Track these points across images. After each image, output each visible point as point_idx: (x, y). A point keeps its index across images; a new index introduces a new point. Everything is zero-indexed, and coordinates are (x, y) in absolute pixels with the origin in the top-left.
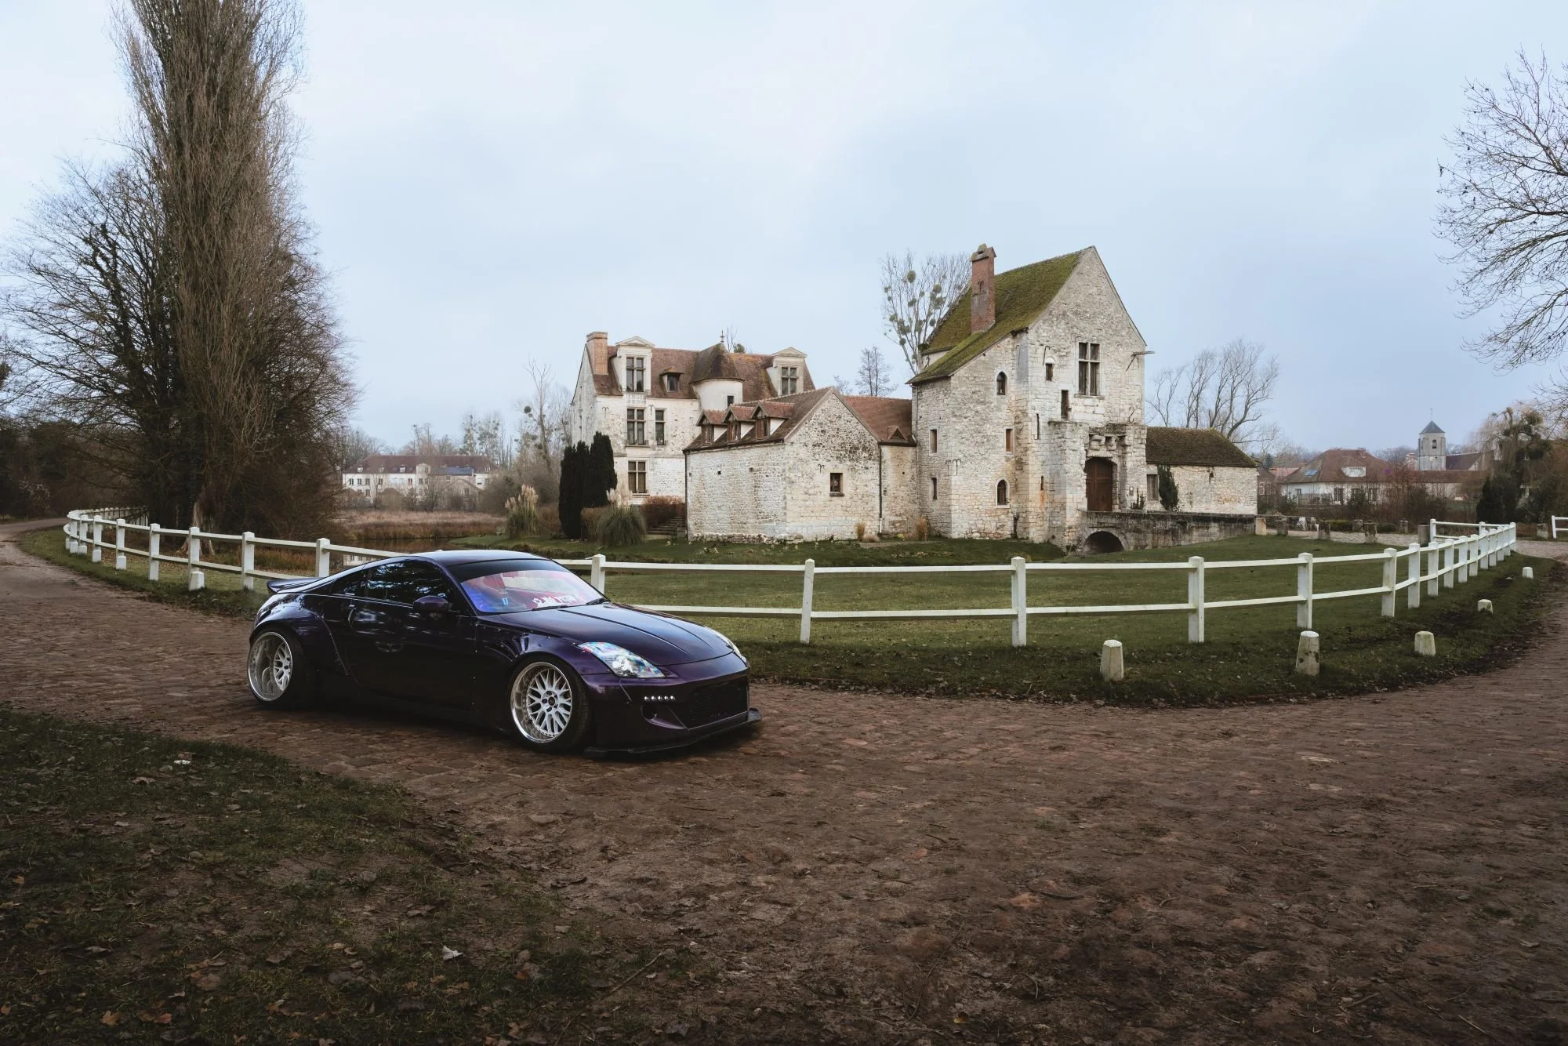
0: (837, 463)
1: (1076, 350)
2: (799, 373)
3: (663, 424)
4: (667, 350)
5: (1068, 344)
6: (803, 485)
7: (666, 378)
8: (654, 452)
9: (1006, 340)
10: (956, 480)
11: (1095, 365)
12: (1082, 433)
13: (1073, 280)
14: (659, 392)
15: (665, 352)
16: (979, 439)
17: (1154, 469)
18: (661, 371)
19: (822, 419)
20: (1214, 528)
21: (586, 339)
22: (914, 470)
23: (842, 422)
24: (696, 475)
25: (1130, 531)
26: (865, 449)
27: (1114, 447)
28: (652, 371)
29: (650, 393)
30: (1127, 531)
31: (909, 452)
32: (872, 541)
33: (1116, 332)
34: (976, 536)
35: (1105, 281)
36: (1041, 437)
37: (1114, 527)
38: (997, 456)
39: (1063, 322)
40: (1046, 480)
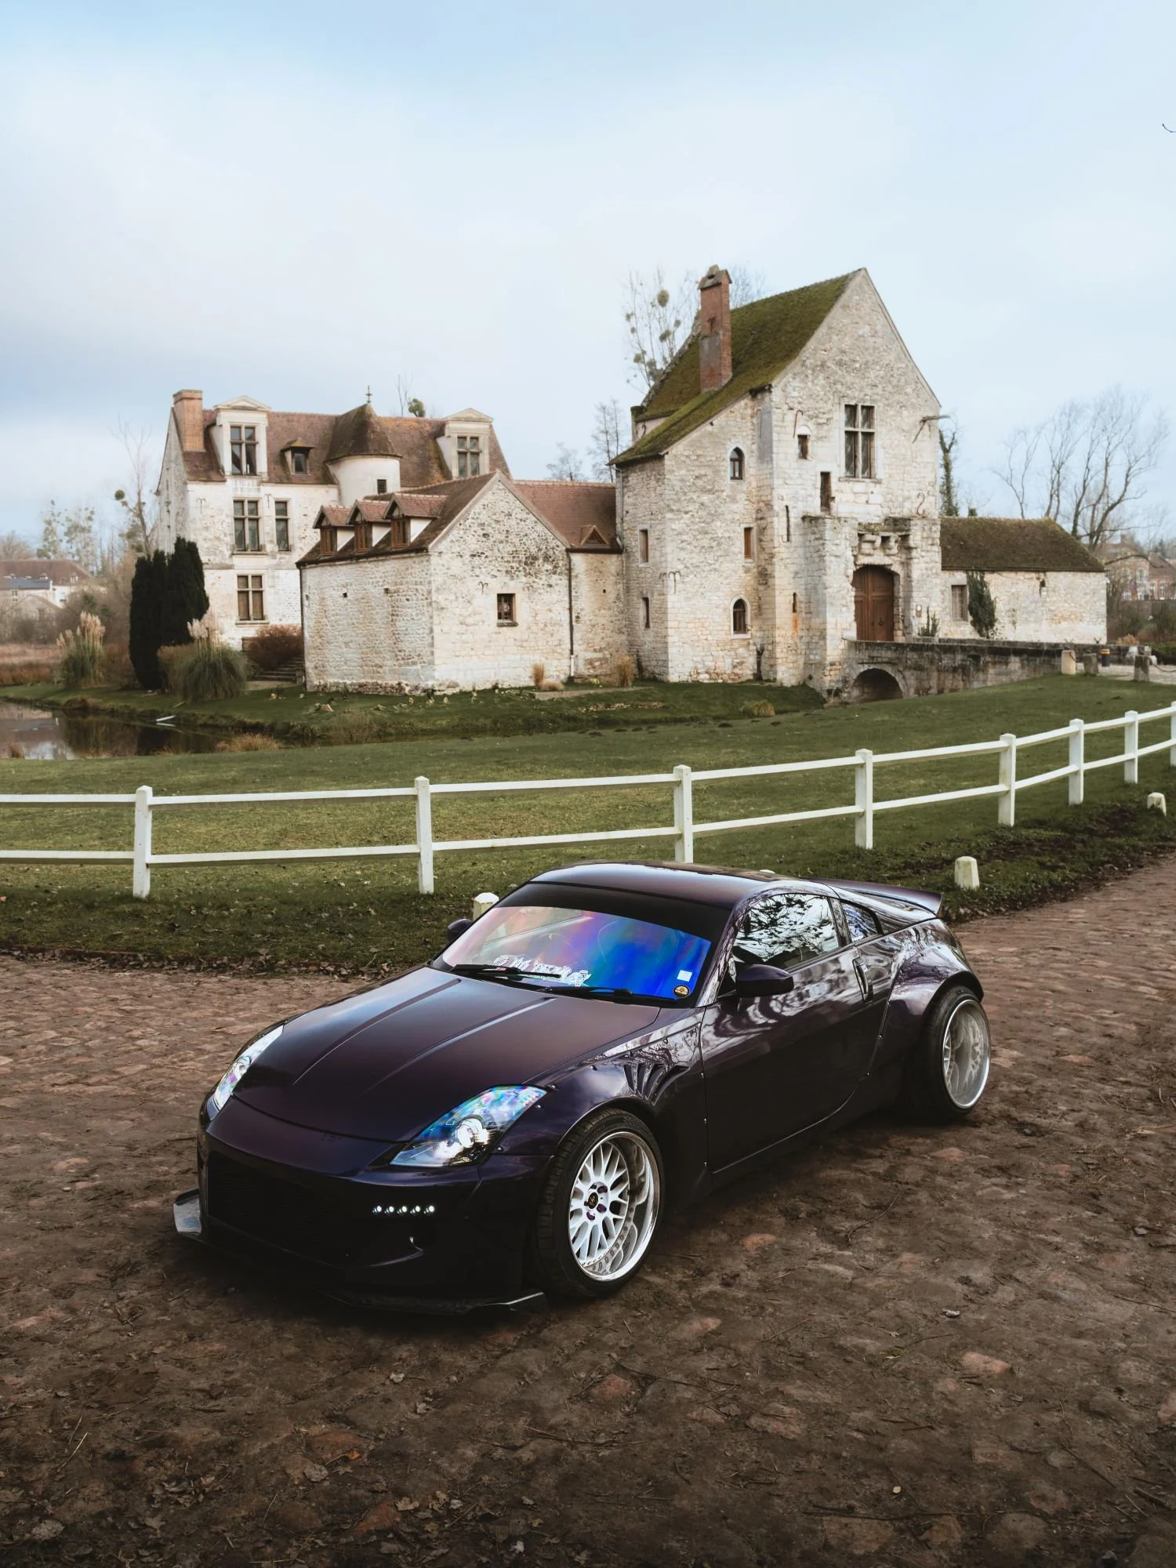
0: (507, 579)
1: (841, 416)
2: (484, 445)
3: (286, 521)
4: (293, 415)
5: (829, 406)
6: (458, 611)
7: (289, 455)
8: (275, 562)
9: (743, 403)
10: (674, 601)
11: (868, 436)
12: (849, 532)
13: (836, 317)
14: (280, 474)
15: (289, 417)
16: (705, 542)
17: (960, 578)
18: (283, 445)
19: (484, 518)
20: (1015, 663)
21: (172, 400)
22: (620, 586)
23: (513, 522)
24: (315, 598)
25: (910, 668)
26: (546, 558)
27: (895, 551)
28: (268, 446)
29: (265, 477)
30: (906, 668)
31: (612, 562)
32: (553, 689)
33: (898, 389)
34: (704, 678)
35: (881, 316)
36: (793, 538)
37: (890, 663)
38: (732, 566)
39: (821, 376)
40: (800, 598)
